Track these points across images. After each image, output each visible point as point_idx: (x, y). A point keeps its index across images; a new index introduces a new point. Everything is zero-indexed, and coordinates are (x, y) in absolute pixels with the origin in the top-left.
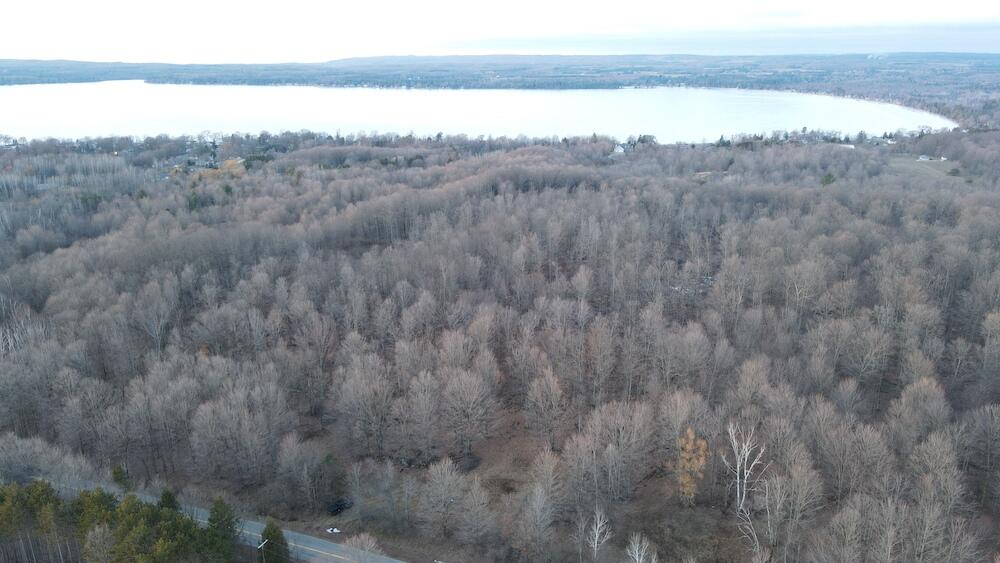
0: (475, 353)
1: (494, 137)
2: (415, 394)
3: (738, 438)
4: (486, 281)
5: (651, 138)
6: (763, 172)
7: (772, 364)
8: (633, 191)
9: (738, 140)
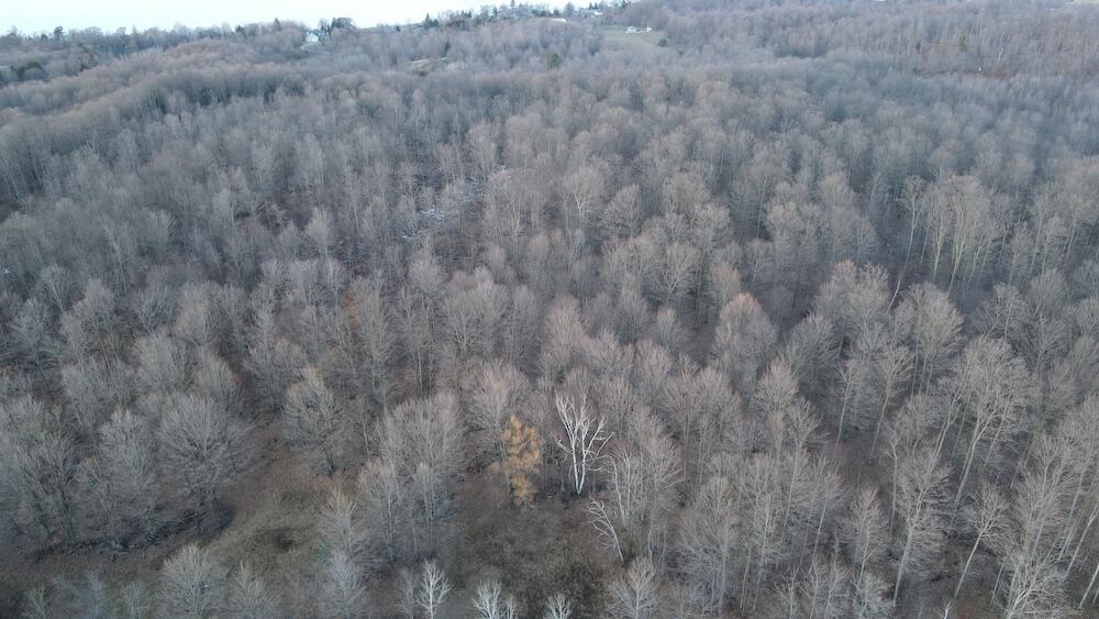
0: (192, 364)
1: (141, 30)
2: (111, 447)
3: (571, 414)
4: (180, 244)
5: (347, 21)
6: (486, 56)
7: (581, 306)
8: (347, 92)
9: (445, 18)
